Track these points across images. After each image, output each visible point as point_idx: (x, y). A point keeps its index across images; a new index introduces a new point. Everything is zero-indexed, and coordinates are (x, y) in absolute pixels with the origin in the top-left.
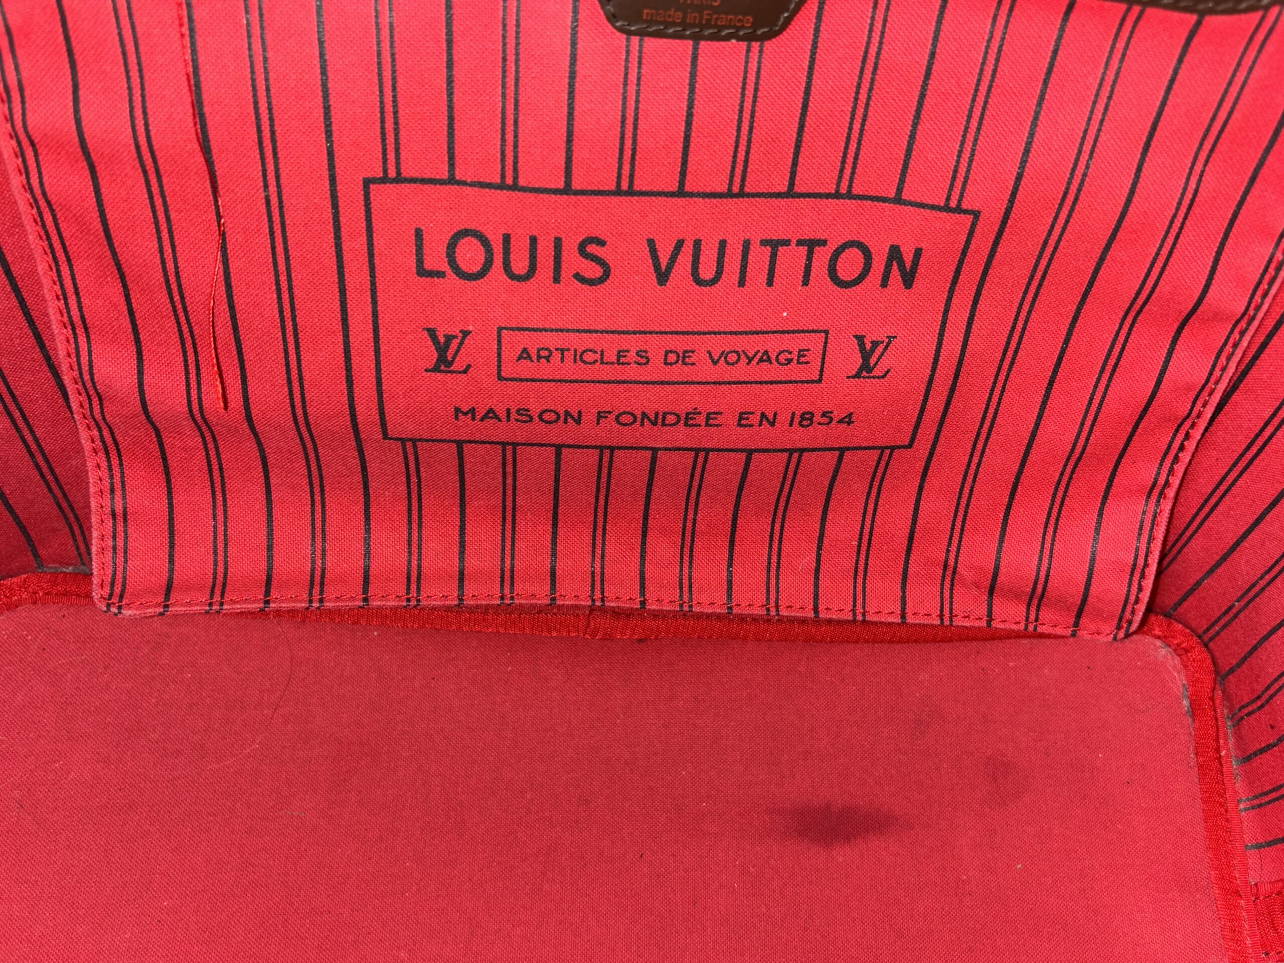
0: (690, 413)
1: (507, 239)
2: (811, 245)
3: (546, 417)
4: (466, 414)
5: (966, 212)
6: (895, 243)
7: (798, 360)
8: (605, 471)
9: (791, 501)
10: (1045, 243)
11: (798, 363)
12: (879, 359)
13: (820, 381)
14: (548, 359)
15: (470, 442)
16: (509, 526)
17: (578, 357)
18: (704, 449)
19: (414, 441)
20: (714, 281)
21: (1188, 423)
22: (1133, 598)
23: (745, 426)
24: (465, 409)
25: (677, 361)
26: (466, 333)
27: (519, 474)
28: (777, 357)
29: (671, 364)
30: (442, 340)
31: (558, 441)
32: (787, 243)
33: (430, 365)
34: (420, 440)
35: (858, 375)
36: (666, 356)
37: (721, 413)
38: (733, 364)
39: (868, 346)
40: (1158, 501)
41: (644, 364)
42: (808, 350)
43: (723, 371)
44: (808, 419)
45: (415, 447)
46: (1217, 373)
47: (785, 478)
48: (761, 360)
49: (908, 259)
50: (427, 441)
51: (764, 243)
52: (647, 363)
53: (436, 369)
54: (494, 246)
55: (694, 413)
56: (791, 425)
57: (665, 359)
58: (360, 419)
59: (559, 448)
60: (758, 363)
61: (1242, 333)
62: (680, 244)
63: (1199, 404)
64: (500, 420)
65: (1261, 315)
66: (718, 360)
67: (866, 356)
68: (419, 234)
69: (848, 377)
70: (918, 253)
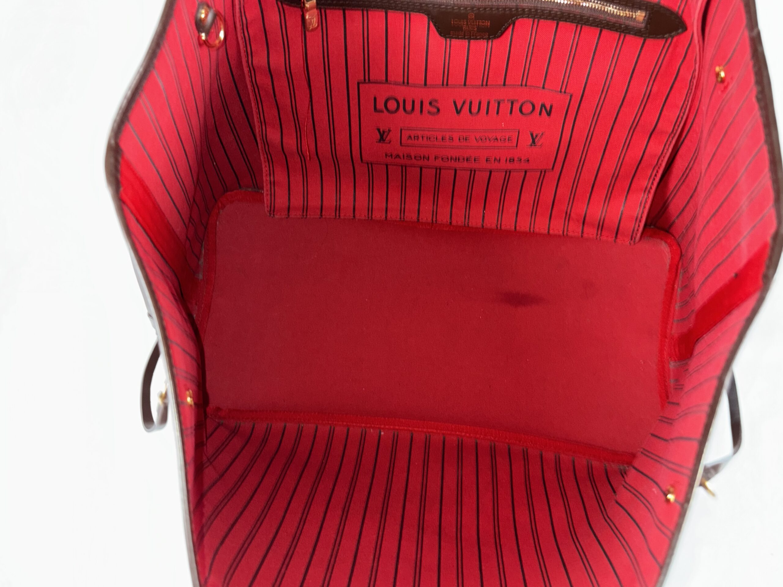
1: (404, 101)
2: (512, 102)
3: (417, 158)
4: (389, 156)
5: (568, 93)
6: (542, 103)
7: (508, 139)
8: (438, 176)
9: (508, 187)
12: (538, 140)
13: (516, 147)
14: (418, 139)
15: (390, 165)
16: (403, 193)
17: (428, 139)
18: (474, 170)
19: (371, 164)
20: (477, 114)
21: (657, 168)
22: (636, 229)
23: (489, 162)
25: (464, 140)
26: (390, 130)
27: (407, 176)
30: (382, 132)
31: (421, 166)
32: (503, 101)
35: (531, 145)
37: (480, 158)
39: (534, 136)
40: (648, 194)
41: (452, 142)
42: (512, 136)
44: (512, 160)
47: (505, 180)
48: (494, 139)
49: (548, 108)
50: (376, 164)
51: (495, 101)
53: (380, 141)
55: (470, 158)
56: (506, 161)
58: (353, 156)
62: (464, 103)
64: (401, 158)
66: (479, 140)
67: (534, 139)
68: (375, 99)
69: (527, 146)
70: (551, 107)
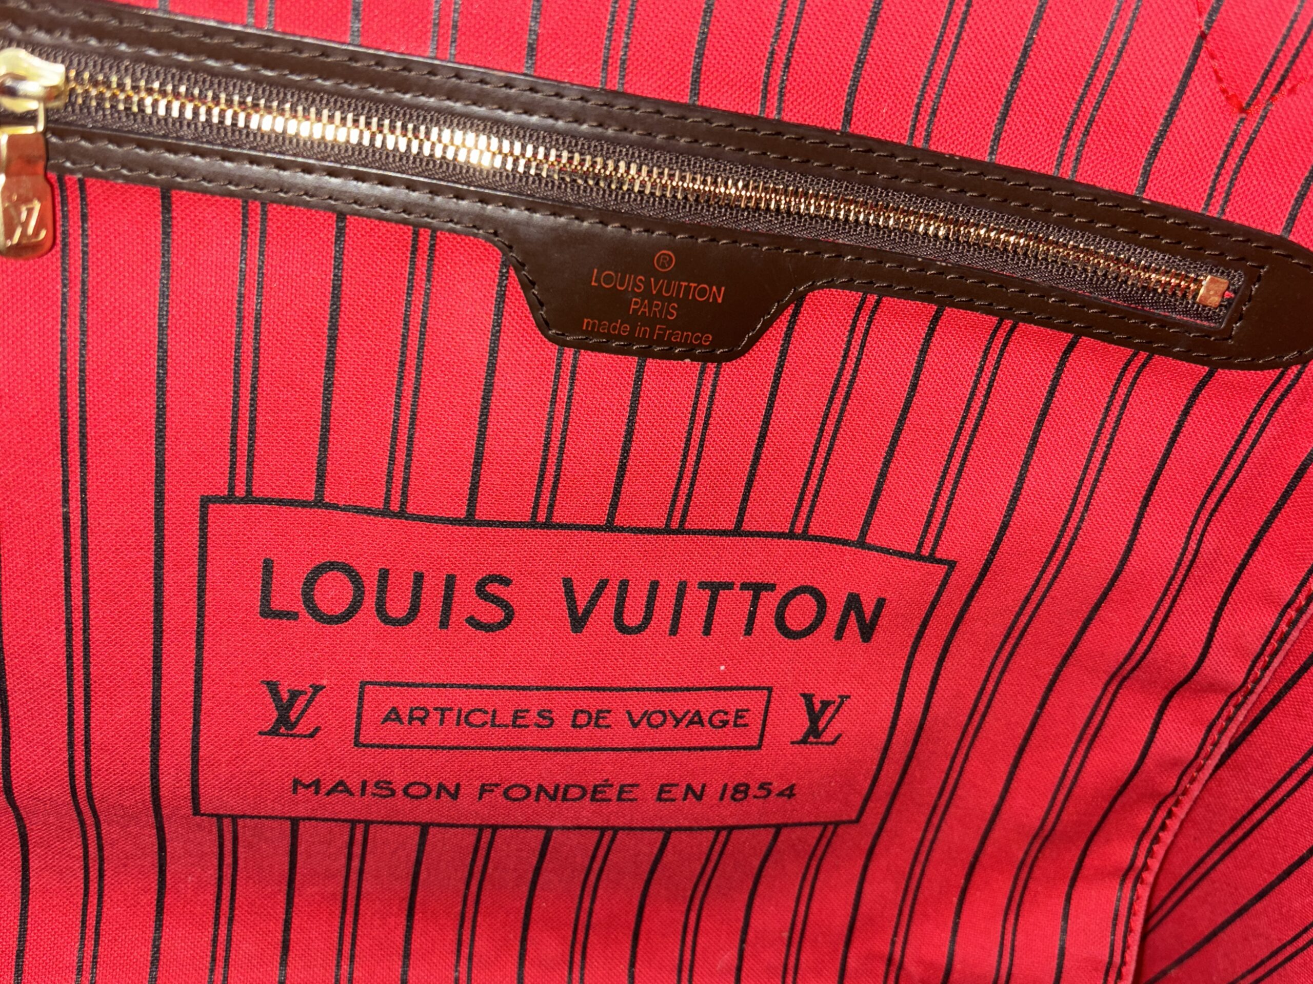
0: (600, 785)
1: (384, 575)
2: (758, 589)
3: (413, 790)
4: (307, 788)
5: (940, 561)
6: (855, 591)
7: (735, 722)
8: (482, 853)
9: (713, 885)
10: (1028, 599)
11: (736, 725)
12: (829, 723)
13: (759, 747)
14: (423, 720)
15: (309, 819)
16: (349, 918)
17: (463, 717)
18: (613, 828)
19: (234, 818)
20: (639, 629)
21: (1172, 800)
23: (666, 800)
24: (308, 781)
25: (589, 723)
26: (317, 689)
27: (369, 857)
28: (711, 718)
29: (581, 727)
30: (286, 696)
31: (427, 818)
32: (729, 586)
33: (267, 726)
34: (243, 816)
35: (804, 741)
36: (575, 717)
37: (638, 785)
38: (657, 727)
39: (818, 706)
40: (1135, 886)
41: (548, 726)
42: (748, 710)
43: (645, 736)
44: (741, 792)
45: (235, 825)
46: (1209, 748)
47: (708, 859)
48: (691, 722)
49: (869, 610)
50: (252, 817)
51: (703, 585)
52: (551, 725)
53: (274, 732)
54: (367, 582)
55: (604, 786)
56: (722, 799)
57: (574, 721)
58: (163, 792)
59: (425, 828)
60: (687, 726)
61: (1238, 707)
62: (602, 586)
63: (1186, 779)
64: (352, 794)
65: (1259, 689)
66: (639, 722)
67: (814, 718)
68: (268, 567)
69: (792, 743)
70: (881, 603)
